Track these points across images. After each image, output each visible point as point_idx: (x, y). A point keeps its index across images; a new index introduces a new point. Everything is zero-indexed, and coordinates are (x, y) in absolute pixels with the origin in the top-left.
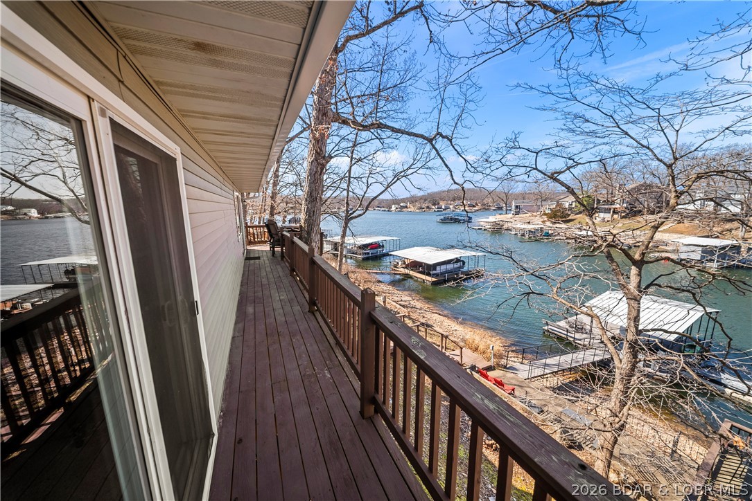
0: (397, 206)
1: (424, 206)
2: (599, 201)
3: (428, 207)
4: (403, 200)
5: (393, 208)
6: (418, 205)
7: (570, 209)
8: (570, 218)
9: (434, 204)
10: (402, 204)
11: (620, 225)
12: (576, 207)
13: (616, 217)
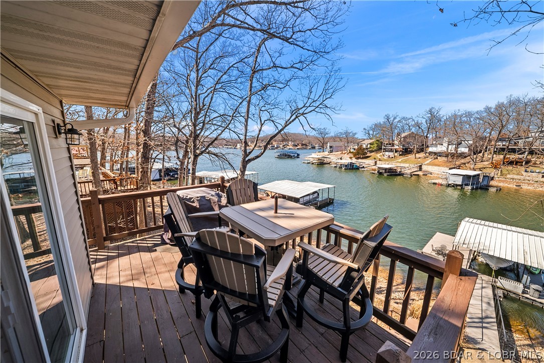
7: (367, 149)
8: (367, 155)
11: (400, 160)
12: (370, 148)
13: (396, 154)
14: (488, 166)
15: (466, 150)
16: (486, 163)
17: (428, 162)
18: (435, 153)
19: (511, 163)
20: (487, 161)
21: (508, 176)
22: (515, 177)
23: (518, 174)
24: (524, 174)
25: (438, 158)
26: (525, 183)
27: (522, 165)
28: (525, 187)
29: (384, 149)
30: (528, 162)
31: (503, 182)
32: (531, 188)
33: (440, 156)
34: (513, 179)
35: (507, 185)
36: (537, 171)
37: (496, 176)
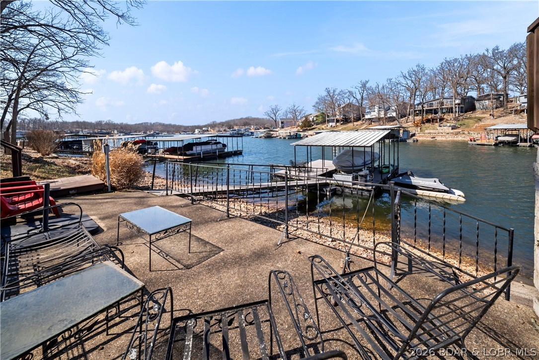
0: (199, 130)
1: (222, 129)
2: (328, 116)
3: (225, 130)
4: (205, 126)
5: (197, 131)
6: (217, 129)
7: (313, 121)
8: (313, 127)
9: (230, 128)
10: (204, 129)
11: (341, 128)
12: (317, 120)
13: (338, 124)
14: (411, 126)
15: (394, 114)
16: (410, 123)
17: (363, 127)
18: (369, 119)
19: (428, 121)
20: (411, 122)
21: (426, 131)
22: (432, 131)
23: (434, 129)
24: (438, 128)
25: (372, 123)
26: (439, 136)
27: (437, 122)
28: (439, 139)
29: (328, 120)
30: (441, 119)
31: (422, 136)
32: (444, 139)
33: (374, 122)
34: (430, 133)
35: (425, 138)
36: (448, 125)
37: (417, 133)
